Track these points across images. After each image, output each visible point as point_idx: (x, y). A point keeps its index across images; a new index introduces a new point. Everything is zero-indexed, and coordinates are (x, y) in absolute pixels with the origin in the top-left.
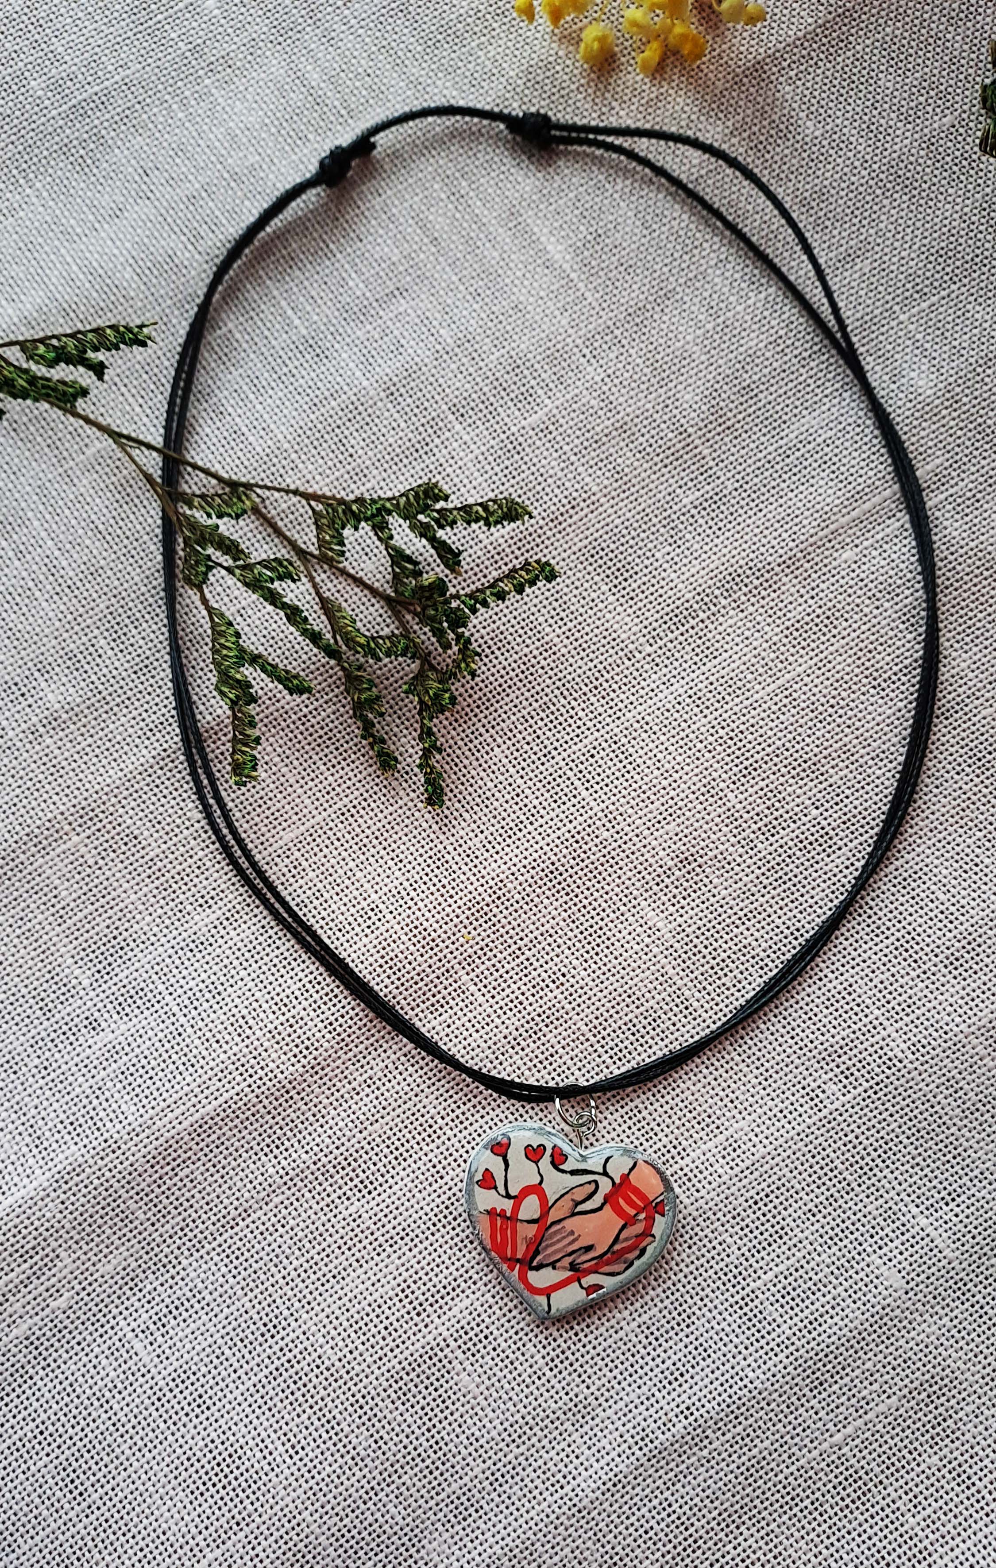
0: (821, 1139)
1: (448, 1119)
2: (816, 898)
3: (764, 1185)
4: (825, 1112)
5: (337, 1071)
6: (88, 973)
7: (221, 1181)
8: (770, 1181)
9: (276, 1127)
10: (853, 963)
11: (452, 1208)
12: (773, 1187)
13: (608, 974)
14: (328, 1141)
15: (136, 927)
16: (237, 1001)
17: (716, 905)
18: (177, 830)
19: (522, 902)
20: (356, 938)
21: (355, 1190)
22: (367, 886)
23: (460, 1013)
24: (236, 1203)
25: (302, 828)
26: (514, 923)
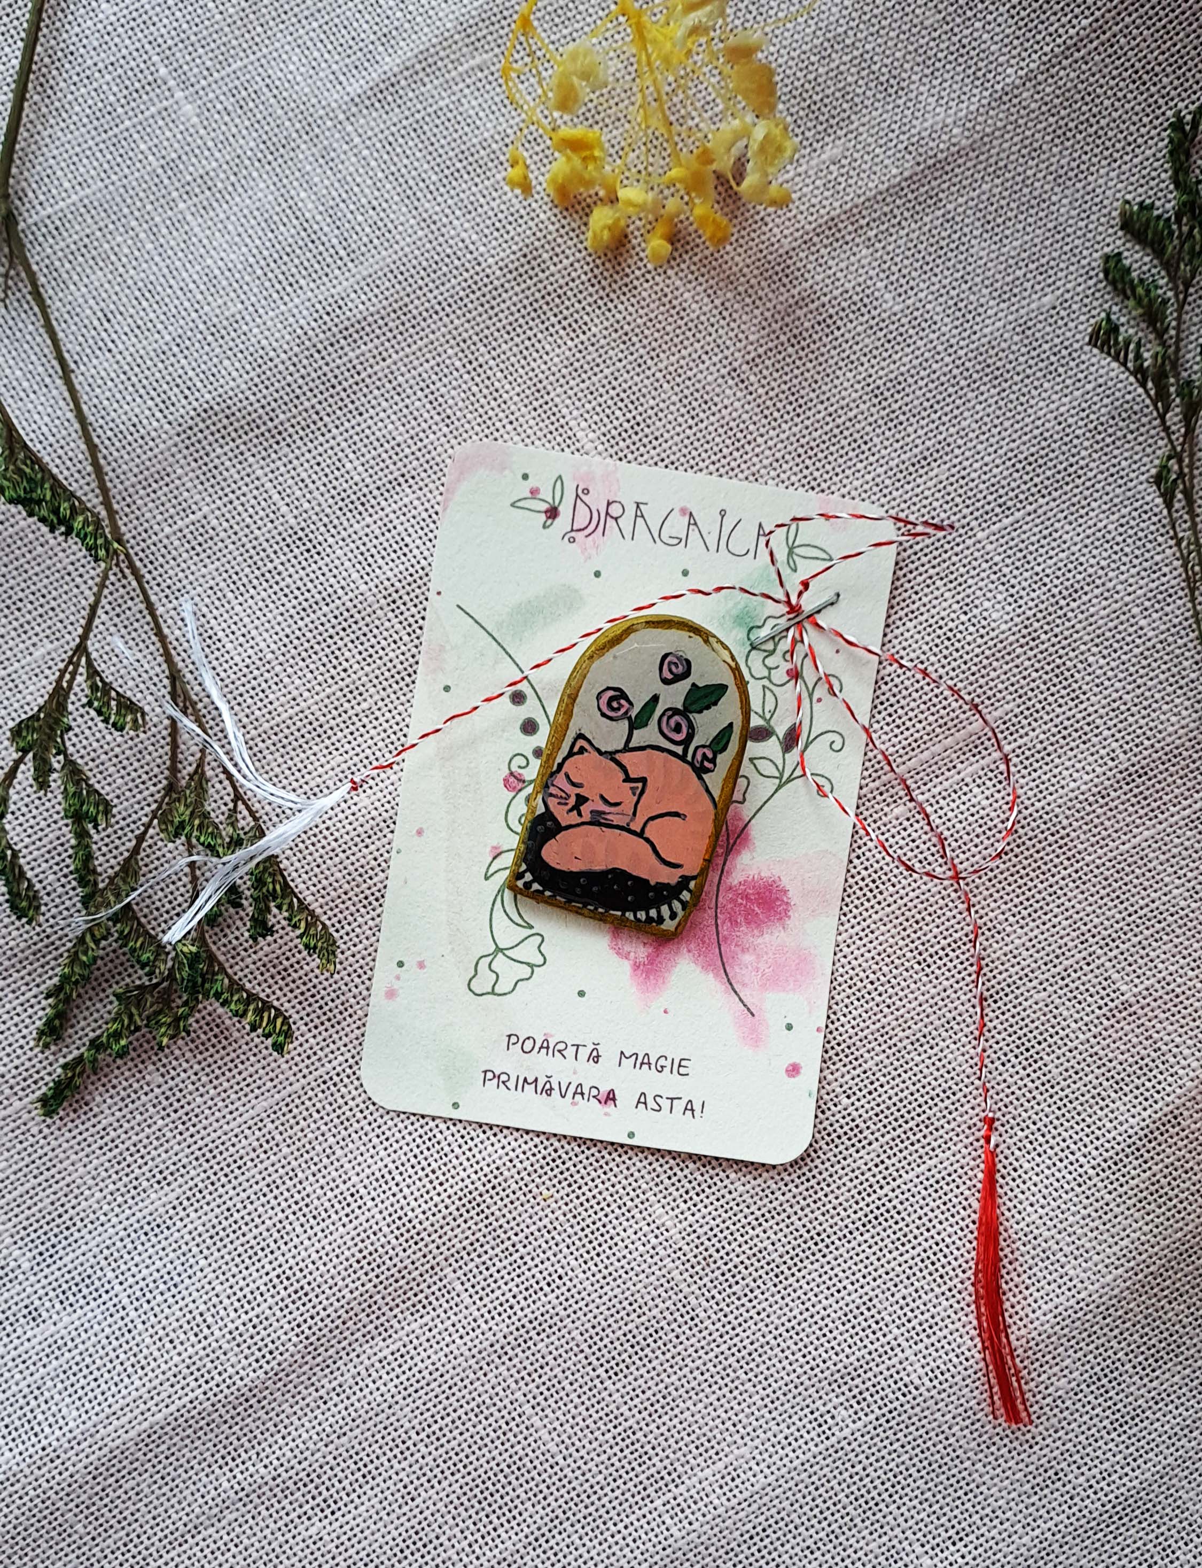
0: (826, 1470)
1: (423, 1435)
2: (841, 1199)
3: (762, 1518)
4: (833, 1440)
5: (303, 1378)
6: (29, 1255)
7: (169, 1494)
8: (768, 1514)
9: (232, 1438)
10: (874, 1274)
11: (422, 1534)
12: (771, 1521)
13: (609, 1279)
14: (289, 1454)
15: (84, 1204)
16: (195, 1294)
17: (732, 1204)
18: (134, 1096)
19: (519, 1193)
20: (332, 1228)
21: (317, 1510)
22: (347, 1166)
23: (443, 1316)
24: (185, 1519)
25: (277, 1096)
26: (509, 1216)
